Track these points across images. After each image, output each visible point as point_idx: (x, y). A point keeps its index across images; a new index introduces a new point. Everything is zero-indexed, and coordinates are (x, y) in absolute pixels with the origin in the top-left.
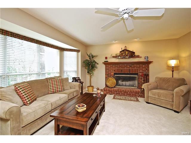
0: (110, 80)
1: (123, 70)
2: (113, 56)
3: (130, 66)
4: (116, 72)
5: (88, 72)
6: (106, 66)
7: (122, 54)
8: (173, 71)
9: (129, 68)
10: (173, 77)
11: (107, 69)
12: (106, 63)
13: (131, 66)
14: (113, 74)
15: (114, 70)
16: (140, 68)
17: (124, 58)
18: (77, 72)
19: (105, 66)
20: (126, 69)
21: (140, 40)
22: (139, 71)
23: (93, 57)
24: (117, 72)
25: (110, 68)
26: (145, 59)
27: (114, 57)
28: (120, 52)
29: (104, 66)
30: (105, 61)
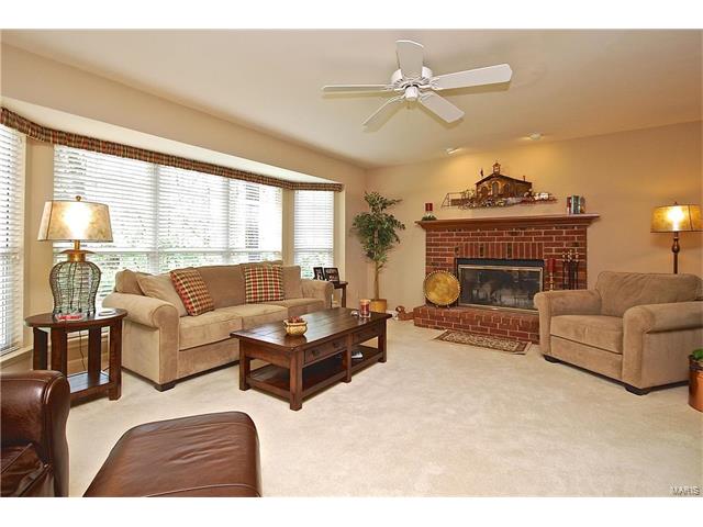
0: (438, 281)
1: (487, 248)
2: (453, 200)
3: (512, 234)
4: (462, 253)
5: (370, 255)
6: (427, 235)
7: (485, 191)
8: (676, 251)
9: (507, 239)
10: (676, 272)
11: (432, 245)
12: (429, 225)
13: (516, 234)
14: (450, 260)
15: (457, 249)
16: (551, 239)
17: (492, 205)
18: (334, 252)
19: (425, 233)
20: (497, 244)
21: (543, 138)
22: (546, 251)
23: (385, 204)
24: (466, 254)
25: (441, 240)
26: (570, 205)
27: (455, 202)
28: (478, 184)
29: (422, 234)
30: (425, 219)
